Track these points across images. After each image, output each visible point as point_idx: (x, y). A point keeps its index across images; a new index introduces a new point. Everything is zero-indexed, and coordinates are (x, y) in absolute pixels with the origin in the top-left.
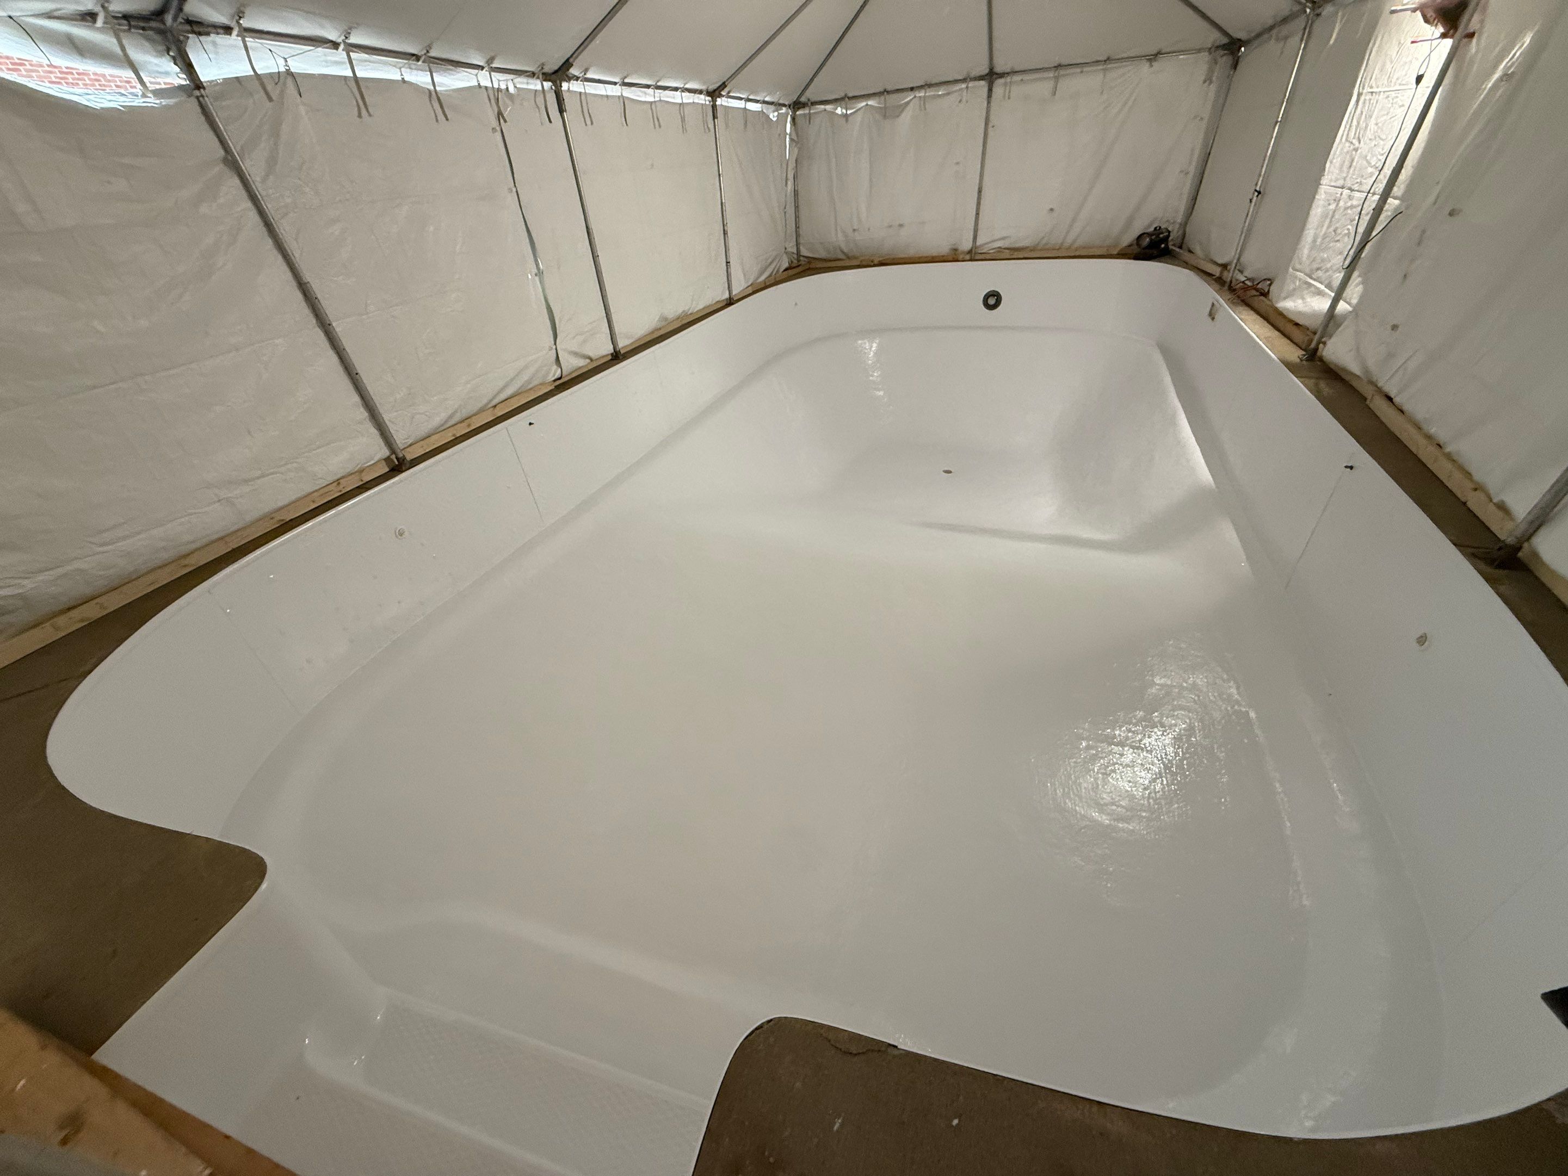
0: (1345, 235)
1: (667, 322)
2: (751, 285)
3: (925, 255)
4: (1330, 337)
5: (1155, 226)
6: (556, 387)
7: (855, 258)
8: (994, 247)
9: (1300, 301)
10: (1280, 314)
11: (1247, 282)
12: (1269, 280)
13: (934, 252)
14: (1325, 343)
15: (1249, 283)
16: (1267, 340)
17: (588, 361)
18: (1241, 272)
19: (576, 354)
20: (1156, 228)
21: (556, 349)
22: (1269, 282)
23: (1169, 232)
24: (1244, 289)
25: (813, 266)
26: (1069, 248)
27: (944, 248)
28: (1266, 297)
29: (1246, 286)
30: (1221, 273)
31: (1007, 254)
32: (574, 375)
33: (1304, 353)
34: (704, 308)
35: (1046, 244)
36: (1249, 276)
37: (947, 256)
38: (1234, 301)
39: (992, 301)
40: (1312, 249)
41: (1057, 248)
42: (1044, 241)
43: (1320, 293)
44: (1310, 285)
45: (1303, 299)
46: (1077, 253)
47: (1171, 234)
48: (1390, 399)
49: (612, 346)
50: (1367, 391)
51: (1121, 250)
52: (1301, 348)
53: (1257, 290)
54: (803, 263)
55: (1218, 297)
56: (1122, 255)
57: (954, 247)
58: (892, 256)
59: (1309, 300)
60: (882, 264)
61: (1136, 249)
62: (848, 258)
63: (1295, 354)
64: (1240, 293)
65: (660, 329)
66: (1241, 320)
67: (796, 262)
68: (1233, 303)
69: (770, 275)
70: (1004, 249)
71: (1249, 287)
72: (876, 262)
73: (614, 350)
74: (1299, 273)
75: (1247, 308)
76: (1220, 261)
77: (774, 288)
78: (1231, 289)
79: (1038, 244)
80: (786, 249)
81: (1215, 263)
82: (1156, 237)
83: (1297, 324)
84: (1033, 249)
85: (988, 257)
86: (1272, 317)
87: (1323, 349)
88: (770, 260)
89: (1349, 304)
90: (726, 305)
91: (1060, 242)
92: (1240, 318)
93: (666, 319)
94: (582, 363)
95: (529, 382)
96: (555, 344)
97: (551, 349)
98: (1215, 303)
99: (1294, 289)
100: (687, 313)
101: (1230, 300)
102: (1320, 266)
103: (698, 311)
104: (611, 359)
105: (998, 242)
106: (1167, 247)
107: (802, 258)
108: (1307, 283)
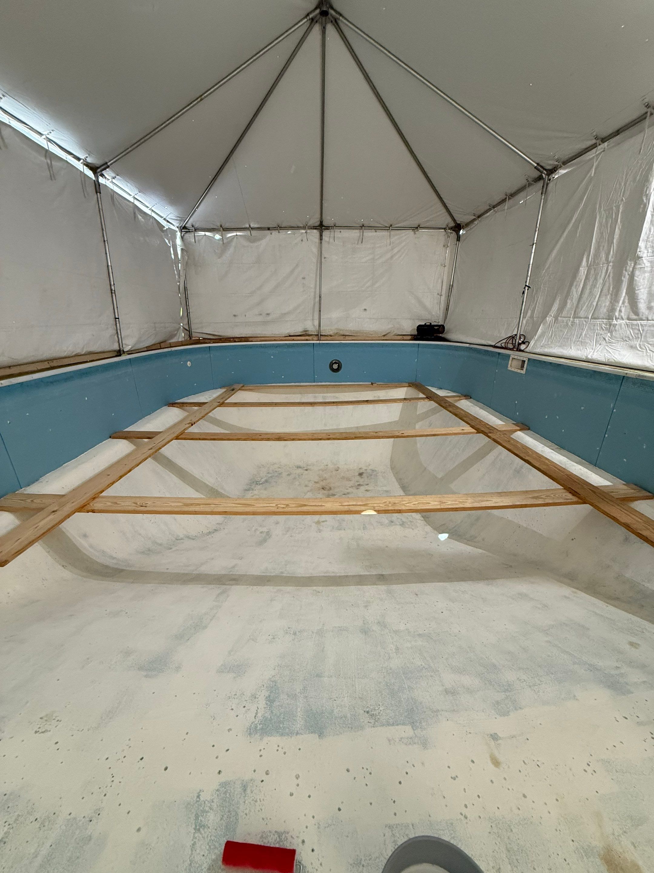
39: (335, 367)
58: (263, 335)
85: (329, 338)
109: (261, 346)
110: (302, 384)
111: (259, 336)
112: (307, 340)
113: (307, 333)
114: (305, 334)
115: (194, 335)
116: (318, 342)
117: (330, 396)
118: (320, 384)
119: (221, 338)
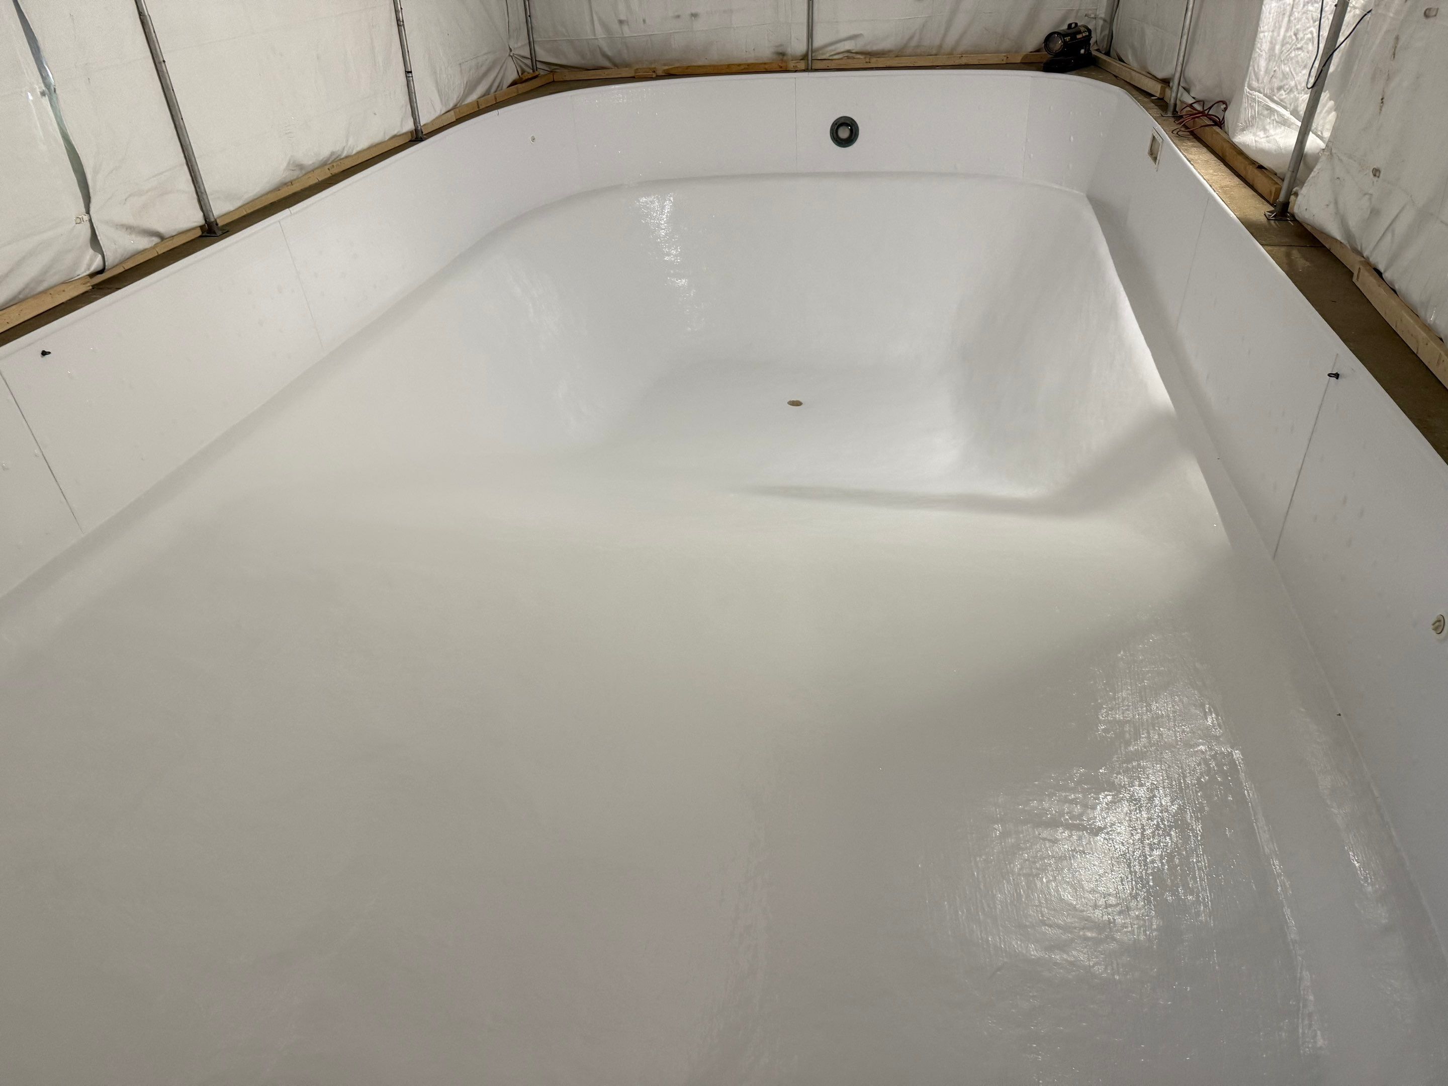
0: (1309, 39)
1: (304, 172)
2: (455, 107)
3: (736, 62)
4: (1302, 183)
5: (1069, 22)
6: (94, 287)
7: (627, 65)
8: (839, 51)
9: (1261, 134)
10: (1239, 152)
11: (1195, 106)
12: (1224, 102)
13: (750, 56)
14: (1296, 194)
15: (1198, 107)
16: (1224, 191)
17: (156, 240)
18: (1187, 90)
19: (130, 229)
20: (1070, 25)
21: (90, 220)
22: (1224, 106)
23: (1089, 31)
24: (1191, 115)
25: (557, 78)
26: (951, 54)
27: (765, 51)
28: (1221, 128)
29: (1195, 112)
30: (1163, 91)
31: (861, 61)
32: (129, 265)
33: (1272, 209)
34: (369, 148)
35: (918, 46)
36: (1199, 97)
37: (771, 63)
38: (1179, 133)
39: (844, 133)
40: (1269, 60)
41: (934, 52)
42: (913, 43)
43: (1284, 123)
44: (1271, 111)
45: (1265, 130)
46: (964, 61)
47: (1093, 35)
48: (1380, 274)
49: (201, 214)
50: (1352, 262)
51: (1026, 56)
52: (1268, 202)
53: (1209, 116)
54: (542, 73)
55: (1159, 127)
56: (1028, 64)
57: (780, 50)
58: (685, 64)
59: (1272, 132)
60: (670, 75)
61: (1045, 56)
62: (616, 65)
63: (1259, 211)
64: (1188, 121)
65: (291, 183)
66: (1189, 161)
67: (531, 71)
68: (1178, 135)
69: (487, 93)
70: (857, 53)
71: (1199, 112)
72: (660, 73)
73: (206, 221)
74: (1257, 93)
75: (1198, 144)
76: (1161, 75)
77: (494, 113)
78: (1177, 117)
79: (905, 46)
80: (511, 50)
81: (1154, 78)
82: (1071, 40)
83: (1261, 167)
84: (899, 53)
85: (832, 65)
86: (1230, 154)
87: (1295, 201)
88: (484, 68)
89: (1321, 138)
90: (410, 141)
91: (937, 42)
92: (1188, 159)
93: (301, 167)
94: (143, 243)
95: (38, 280)
96: (88, 212)
97: (79, 221)
98: (1157, 136)
99: (1253, 117)
100: (339, 155)
101: (1175, 132)
102: (1282, 84)
103: (359, 153)
104: (200, 236)
105: (846, 43)
106: (1088, 52)
107: (539, 65)
108: (1269, 108)
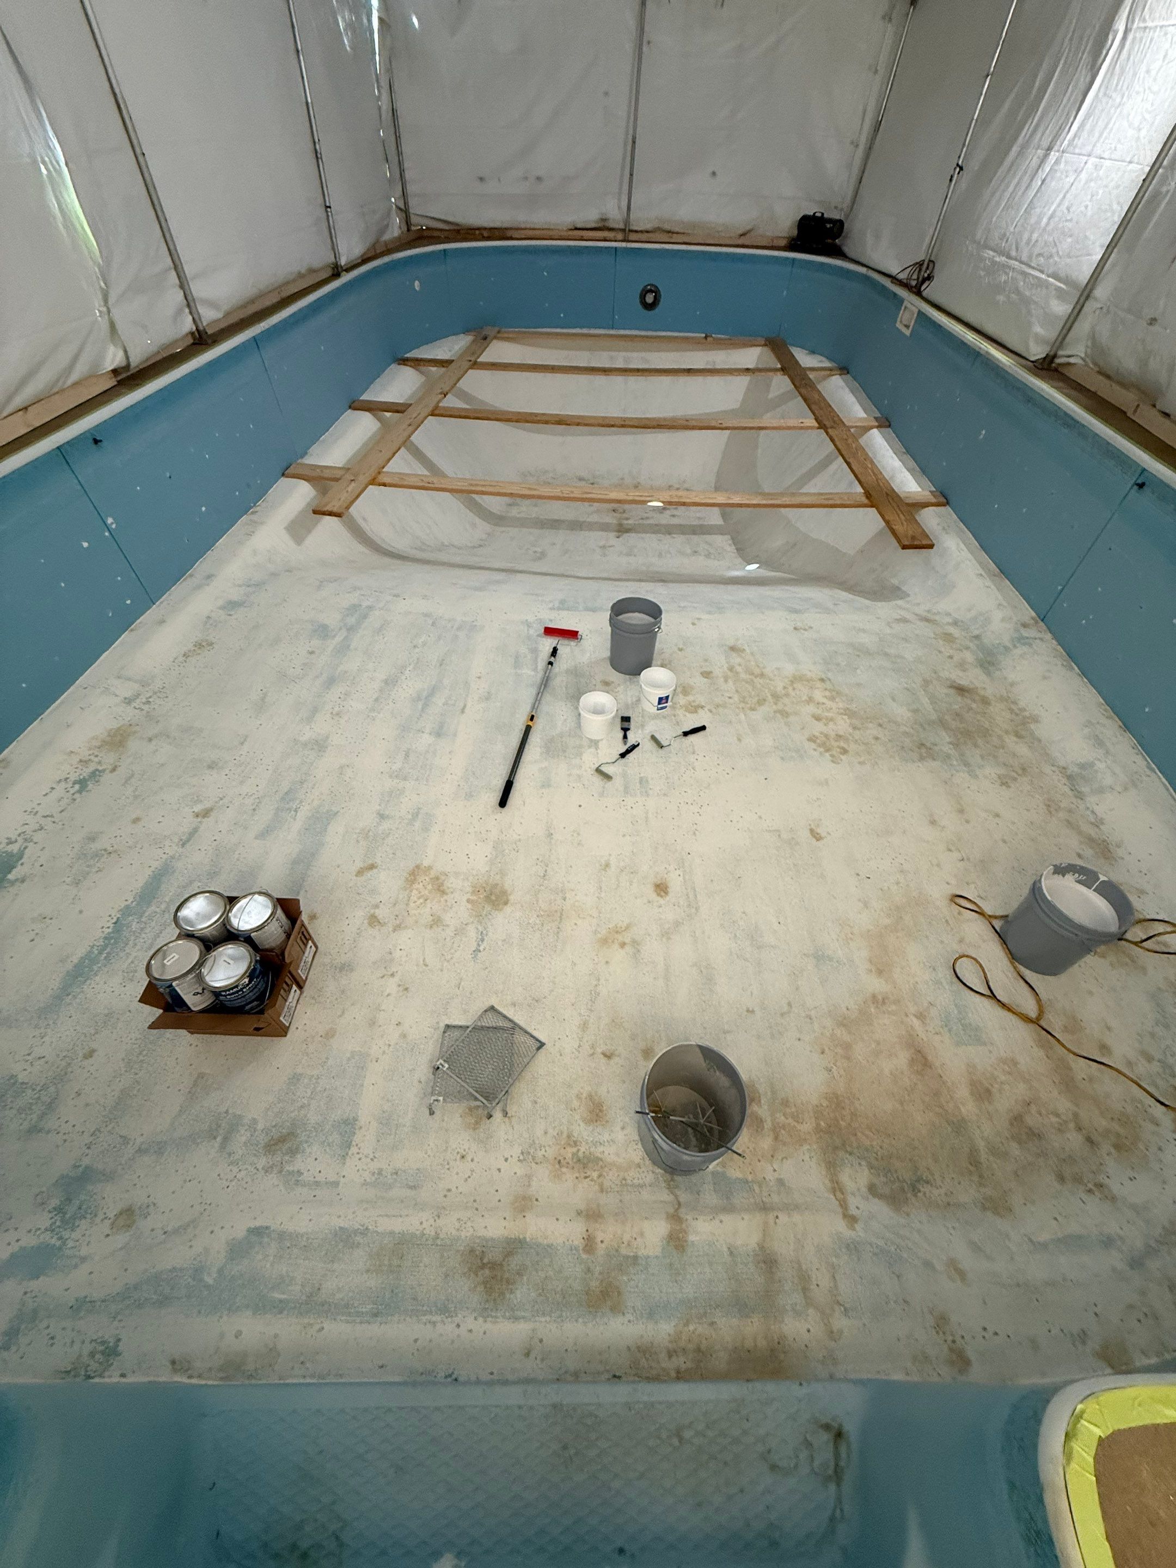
6: (119, 382)
21: (109, 314)
39: (649, 299)
46: (741, 241)
49: (192, 321)
57: (604, 218)
73: (196, 328)
85: (644, 237)
90: (333, 275)
96: (106, 305)
98: (911, 307)
104: (194, 343)
109: (526, 250)
110: (593, 331)
111: (523, 226)
112: (605, 240)
113: (607, 224)
114: (603, 227)
115: (414, 220)
116: (624, 245)
117: (637, 359)
118: (622, 332)
119: (459, 228)
